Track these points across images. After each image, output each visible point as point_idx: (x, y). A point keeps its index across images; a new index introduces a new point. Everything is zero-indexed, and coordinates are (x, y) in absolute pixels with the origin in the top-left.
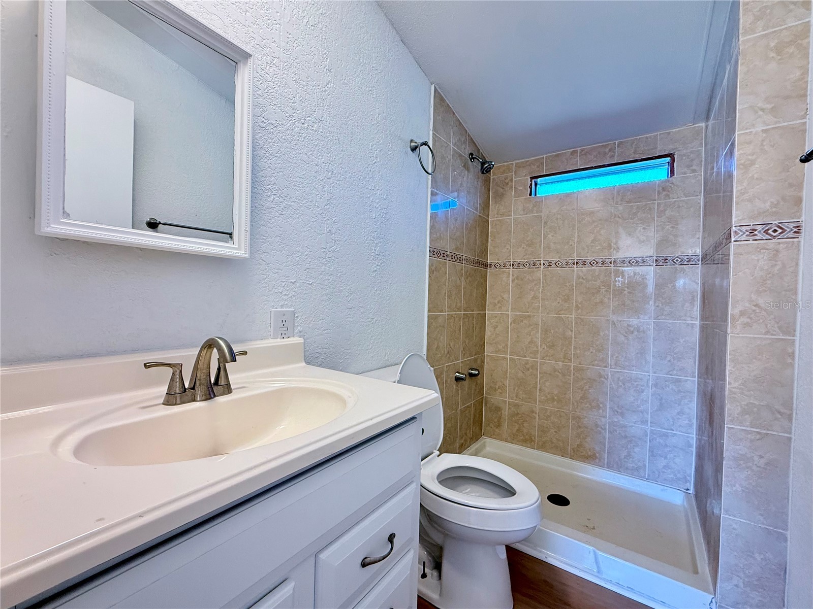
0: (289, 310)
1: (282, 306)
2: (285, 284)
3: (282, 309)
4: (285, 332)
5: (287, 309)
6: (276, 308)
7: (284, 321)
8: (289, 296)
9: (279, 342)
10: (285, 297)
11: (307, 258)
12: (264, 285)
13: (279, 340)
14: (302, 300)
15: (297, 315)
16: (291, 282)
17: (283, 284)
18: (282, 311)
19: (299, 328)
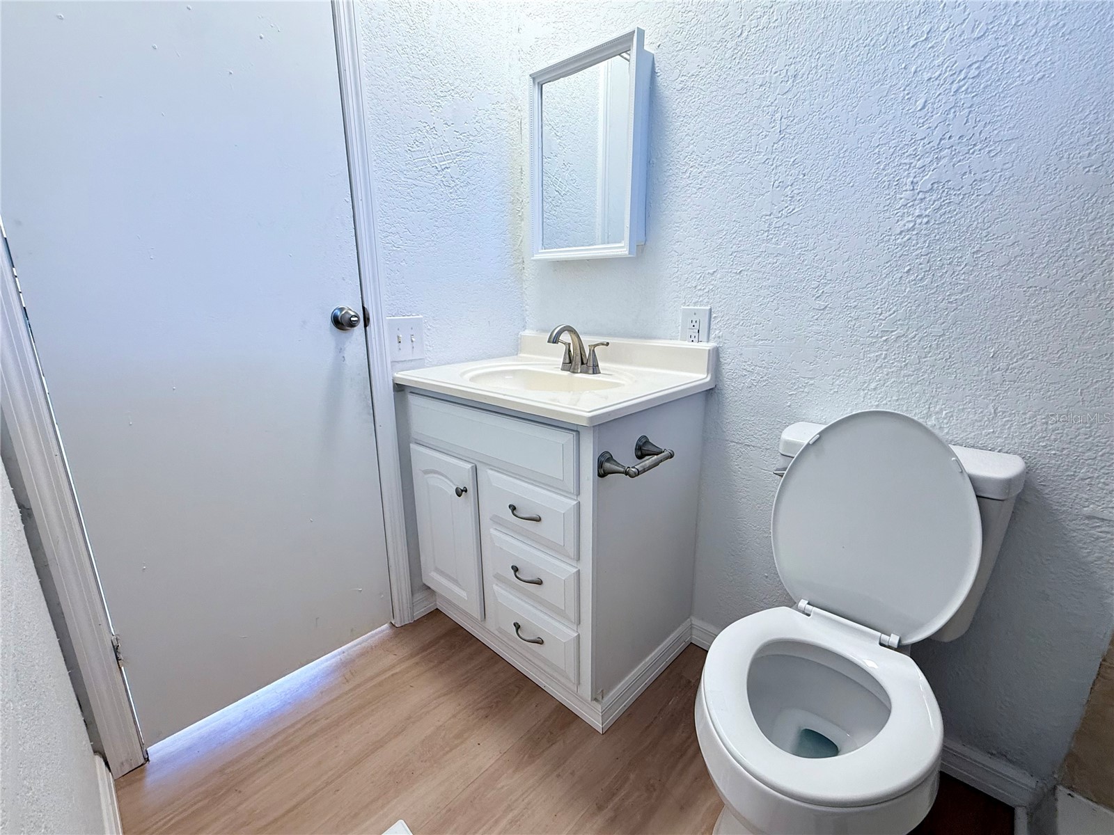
0: (705, 308)
1: (695, 304)
2: (701, 277)
3: (696, 307)
4: (695, 334)
5: (702, 308)
6: (688, 306)
7: (694, 322)
8: (705, 291)
9: (687, 344)
10: (700, 293)
11: (735, 237)
12: (675, 280)
13: (686, 343)
14: (723, 296)
15: (714, 315)
16: (709, 273)
17: (698, 277)
18: (695, 309)
19: (717, 332)
